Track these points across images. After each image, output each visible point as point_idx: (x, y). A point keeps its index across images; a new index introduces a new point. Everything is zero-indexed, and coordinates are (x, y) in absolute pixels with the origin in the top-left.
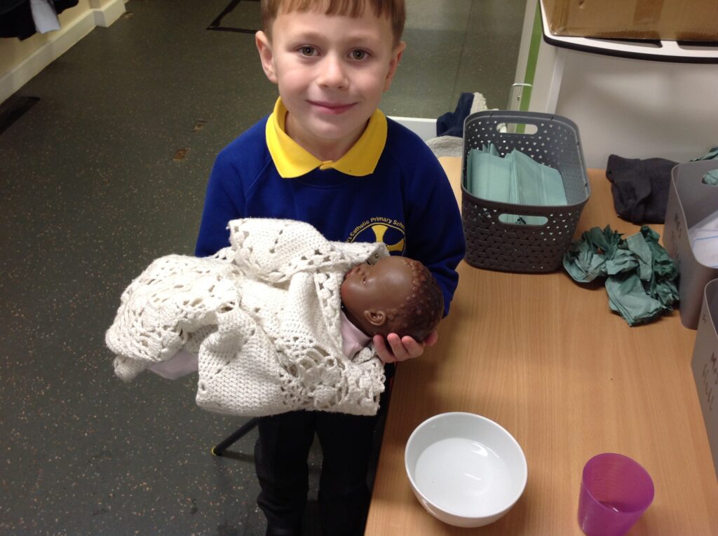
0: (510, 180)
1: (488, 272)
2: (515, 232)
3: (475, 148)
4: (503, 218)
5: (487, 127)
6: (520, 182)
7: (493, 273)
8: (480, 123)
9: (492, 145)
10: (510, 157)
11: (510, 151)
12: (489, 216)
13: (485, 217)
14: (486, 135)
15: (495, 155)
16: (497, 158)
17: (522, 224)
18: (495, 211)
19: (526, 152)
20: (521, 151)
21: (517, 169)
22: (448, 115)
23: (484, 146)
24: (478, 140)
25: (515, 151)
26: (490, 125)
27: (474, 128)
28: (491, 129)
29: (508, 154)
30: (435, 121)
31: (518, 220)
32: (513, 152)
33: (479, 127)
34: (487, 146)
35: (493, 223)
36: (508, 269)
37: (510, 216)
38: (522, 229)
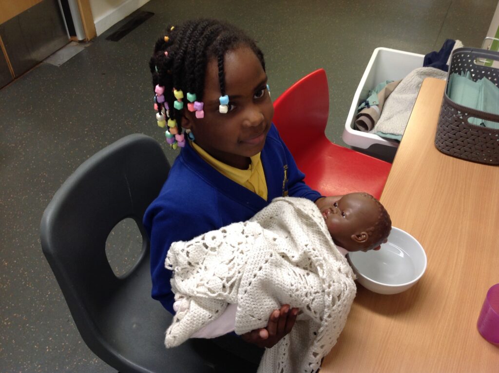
0: (478, 97)
1: (451, 158)
2: (477, 131)
3: (456, 72)
4: (471, 120)
5: (467, 59)
6: (486, 100)
7: (455, 159)
8: (463, 55)
9: (468, 72)
10: (480, 82)
11: (481, 78)
12: (461, 117)
13: (459, 117)
14: (466, 65)
15: (470, 79)
16: (471, 82)
17: (483, 127)
18: (466, 114)
19: (492, 80)
20: (488, 79)
21: (485, 90)
22: (434, 54)
23: (462, 72)
24: (459, 68)
25: (484, 78)
26: (469, 58)
27: (458, 59)
28: (470, 61)
29: (479, 80)
30: (423, 56)
31: (481, 124)
32: (483, 79)
33: (462, 58)
34: (465, 73)
35: (463, 123)
36: (466, 158)
37: (476, 119)
38: (482, 130)
